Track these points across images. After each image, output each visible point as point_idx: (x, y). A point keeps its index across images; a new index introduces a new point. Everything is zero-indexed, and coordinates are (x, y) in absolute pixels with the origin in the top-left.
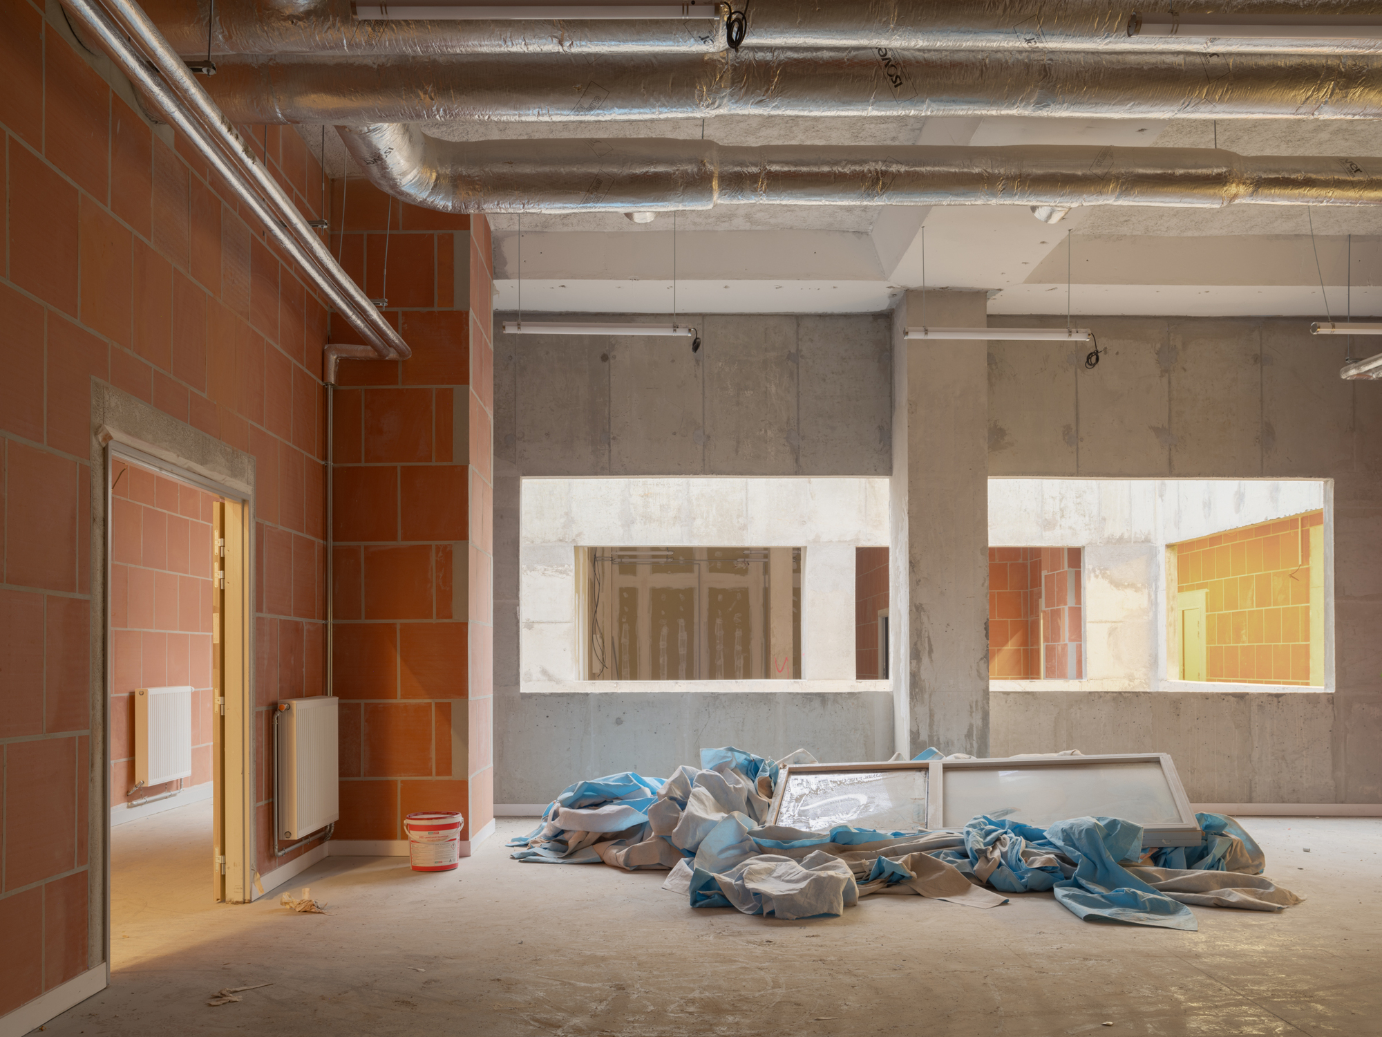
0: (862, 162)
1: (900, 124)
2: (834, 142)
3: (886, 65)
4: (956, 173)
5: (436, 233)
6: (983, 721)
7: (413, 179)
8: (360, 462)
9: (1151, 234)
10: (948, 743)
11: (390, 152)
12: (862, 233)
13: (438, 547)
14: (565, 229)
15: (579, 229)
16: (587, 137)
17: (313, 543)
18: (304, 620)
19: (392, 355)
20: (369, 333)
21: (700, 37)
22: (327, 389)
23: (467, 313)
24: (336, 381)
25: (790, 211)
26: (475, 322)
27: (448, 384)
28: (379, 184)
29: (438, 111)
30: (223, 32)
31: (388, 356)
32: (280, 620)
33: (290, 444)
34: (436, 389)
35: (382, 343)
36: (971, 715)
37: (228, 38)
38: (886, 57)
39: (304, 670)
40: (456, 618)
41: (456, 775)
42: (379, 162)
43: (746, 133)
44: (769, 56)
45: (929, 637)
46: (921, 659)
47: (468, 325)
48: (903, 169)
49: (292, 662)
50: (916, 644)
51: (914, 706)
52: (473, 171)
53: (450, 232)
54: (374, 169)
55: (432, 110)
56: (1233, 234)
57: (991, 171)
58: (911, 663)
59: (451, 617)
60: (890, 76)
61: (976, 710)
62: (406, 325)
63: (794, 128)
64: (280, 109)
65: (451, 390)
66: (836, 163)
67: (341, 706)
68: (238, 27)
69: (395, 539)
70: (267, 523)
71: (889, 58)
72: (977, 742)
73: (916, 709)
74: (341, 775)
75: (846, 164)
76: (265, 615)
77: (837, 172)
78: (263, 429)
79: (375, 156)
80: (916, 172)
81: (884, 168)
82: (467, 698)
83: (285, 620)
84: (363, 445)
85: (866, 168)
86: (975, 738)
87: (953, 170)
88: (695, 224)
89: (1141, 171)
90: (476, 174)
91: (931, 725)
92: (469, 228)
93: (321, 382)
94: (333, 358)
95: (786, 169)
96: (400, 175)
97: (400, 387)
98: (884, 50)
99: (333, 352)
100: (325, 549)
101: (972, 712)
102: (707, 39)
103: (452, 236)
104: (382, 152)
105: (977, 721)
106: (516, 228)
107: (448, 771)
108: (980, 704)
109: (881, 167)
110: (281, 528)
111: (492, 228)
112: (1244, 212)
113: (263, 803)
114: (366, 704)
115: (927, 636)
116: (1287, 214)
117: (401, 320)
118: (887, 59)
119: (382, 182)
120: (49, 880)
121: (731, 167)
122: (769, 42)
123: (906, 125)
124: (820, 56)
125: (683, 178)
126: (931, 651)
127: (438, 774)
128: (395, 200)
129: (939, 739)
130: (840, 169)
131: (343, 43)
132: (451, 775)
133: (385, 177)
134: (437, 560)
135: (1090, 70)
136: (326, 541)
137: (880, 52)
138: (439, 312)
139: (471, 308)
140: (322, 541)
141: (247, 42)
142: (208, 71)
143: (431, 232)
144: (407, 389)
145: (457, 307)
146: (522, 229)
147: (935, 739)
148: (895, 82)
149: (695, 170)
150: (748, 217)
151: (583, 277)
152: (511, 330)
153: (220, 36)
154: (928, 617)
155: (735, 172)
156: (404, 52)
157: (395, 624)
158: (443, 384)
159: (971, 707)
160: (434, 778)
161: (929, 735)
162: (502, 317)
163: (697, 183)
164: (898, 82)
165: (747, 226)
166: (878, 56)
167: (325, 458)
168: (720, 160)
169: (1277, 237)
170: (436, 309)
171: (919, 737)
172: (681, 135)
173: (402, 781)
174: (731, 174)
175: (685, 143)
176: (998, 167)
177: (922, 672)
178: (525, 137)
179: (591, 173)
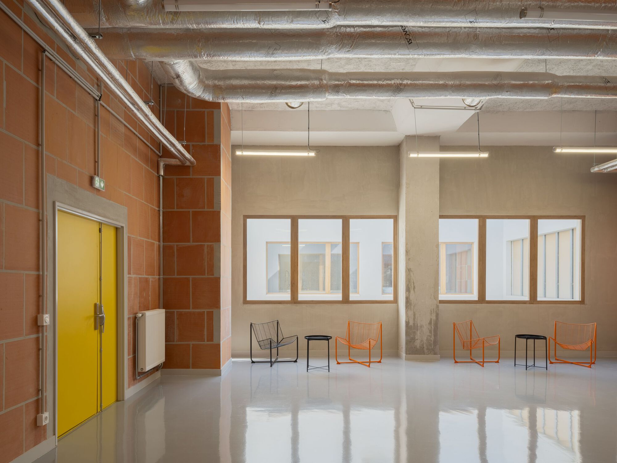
0: (390, 80)
1: (406, 63)
2: (377, 71)
3: (405, 34)
4: (432, 84)
5: (206, 110)
6: (436, 317)
7: (195, 86)
8: (174, 209)
9: (511, 110)
10: (421, 327)
11: (184, 74)
12: (387, 111)
13: (208, 246)
14: (261, 109)
15: (267, 109)
16: (271, 68)
17: (154, 244)
18: (150, 277)
19: (188, 164)
20: (177, 154)
21: (322, 20)
22: (160, 178)
23: (220, 145)
24: (163, 174)
25: (357, 101)
26: (223, 149)
27: (212, 176)
28: (179, 88)
29: (204, 55)
30: (105, 17)
31: (186, 164)
32: (139, 277)
33: (143, 202)
34: (207, 178)
35: (183, 158)
36: (431, 315)
37: (108, 20)
38: (405, 30)
39: (150, 298)
40: (216, 275)
41: (215, 342)
42: (179, 78)
43: (339, 67)
44: (352, 30)
45: (413, 282)
46: (410, 291)
47: (220, 151)
48: (409, 82)
49: (145, 295)
50: (408, 285)
51: (407, 311)
52: (221, 83)
53: (212, 110)
54: (177, 81)
55: (201, 54)
56: (546, 110)
57: (448, 83)
58: (406, 293)
59: (213, 275)
60: (407, 39)
61: (433, 313)
62: (194, 150)
63: (360, 65)
64: (133, 53)
65: (213, 178)
66: (380, 80)
67: (166, 312)
68: (112, 14)
69: (189, 241)
70: (133, 236)
71: (407, 31)
72: (434, 326)
73: (408, 312)
74: (166, 341)
75: (384, 80)
76: (133, 276)
77: (380, 83)
78: (131, 195)
79: (177, 75)
80: (415, 84)
81: (401, 82)
82: (220, 309)
83: (141, 277)
84: (175, 201)
85: (393, 82)
86: (432, 324)
87: (431, 83)
88: (316, 107)
89: (513, 82)
90: (223, 84)
91: (414, 319)
92: (220, 108)
93: (157, 174)
94: (162, 165)
95: (358, 82)
96: (189, 84)
97: (191, 177)
98: (404, 27)
99: (162, 162)
100: (159, 246)
101: (431, 314)
102: (326, 21)
103: (213, 112)
104: (180, 74)
105: (434, 317)
106: (241, 109)
107: (212, 340)
108: (435, 310)
109: (399, 82)
110: (139, 238)
111: (230, 108)
112: (552, 100)
113: (131, 356)
114: (177, 312)
115: (412, 282)
116: (570, 101)
117: (191, 148)
118: (405, 31)
119: (180, 87)
120: (27, 402)
121: (334, 81)
122: (354, 23)
123: (409, 63)
124: (376, 30)
125: (313, 87)
126: (414, 288)
127: (208, 341)
128: (188, 96)
129: (417, 324)
130: (381, 82)
131: (160, 22)
132: (213, 342)
133: (182, 85)
134: (207, 251)
135: (497, 36)
136: (160, 242)
137: (403, 28)
138: (207, 145)
139: (221, 144)
140: (158, 243)
141: (117, 22)
142: (99, 37)
143: (204, 110)
144: (194, 178)
145: (215, 142)
146: (243, 109)
147: (416, 325)
148: (408, 42)
149: (318, 83)
150: (339, 104)
151: (269, 130)
152: (239, 153)
153: (104, 19)
154: (413, 274)
155: (336, 84)
156: (188, 27)
157: (189, 278)
158: (209, 176)
159: (431, 311)
160: (206, 343)
161: (413, 323)
162: (235, 147)
163: (320, 89)
164: (410, 42)
165: (339, 108)
166: (401, 30)
167: (159, 207)
168: (329, 79)
169: (565, 111)
170: (206, 143)
171: (409, 324)
172: (312, 67)
173: (192, 344)
174: (334, 84)
175: (314, 71)
176: (450, 81)
177: (411, 297)
178: (244, 68)
179: (273, 84)
